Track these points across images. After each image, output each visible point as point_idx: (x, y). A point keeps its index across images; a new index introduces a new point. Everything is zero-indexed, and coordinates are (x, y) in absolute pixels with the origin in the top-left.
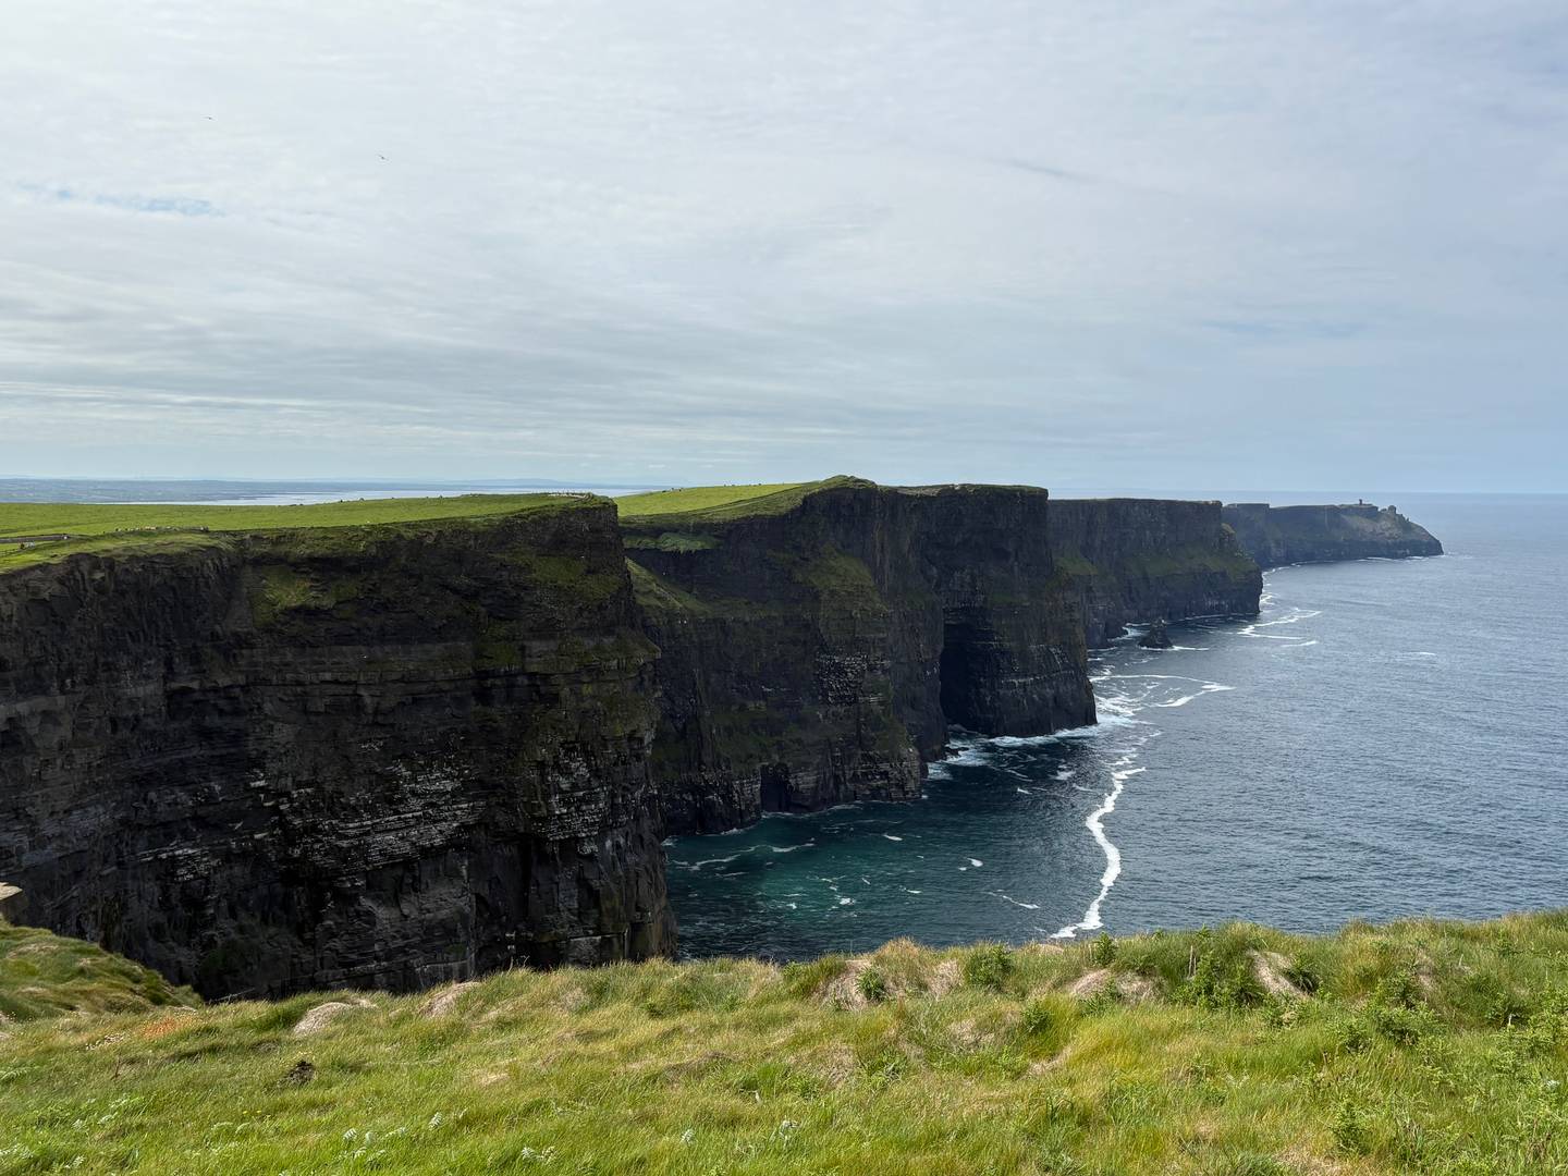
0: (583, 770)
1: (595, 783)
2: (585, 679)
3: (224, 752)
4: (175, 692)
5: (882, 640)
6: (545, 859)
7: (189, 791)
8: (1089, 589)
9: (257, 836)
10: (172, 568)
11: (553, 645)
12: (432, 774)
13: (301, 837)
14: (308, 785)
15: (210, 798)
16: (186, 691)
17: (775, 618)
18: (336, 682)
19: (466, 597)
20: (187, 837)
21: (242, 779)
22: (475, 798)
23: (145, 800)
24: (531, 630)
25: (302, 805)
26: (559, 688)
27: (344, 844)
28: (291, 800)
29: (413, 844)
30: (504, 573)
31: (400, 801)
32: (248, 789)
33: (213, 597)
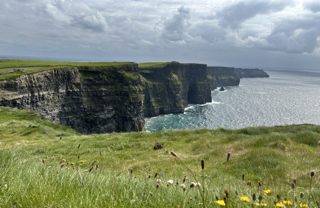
0: (132, 107)
1: (134, 109)
3: (76, 102)
4: (68, 92)
6: (126, 120)
7: (71, 107)
9: (82, 115)
10: (67, 72)
11: (128, 87)
12: (109, 106)
13: (89, 115)
14: (90, 107)
15: (74, 109)
16: (70, 92)
18: (94, 91)
19: (114, 79)
20: (71, 115)
22: (116, 110)
23: (64, 109)
24: (124, 84)
25: (89, 110)
26: (129, 94)
27: (95, 117)
28: (87, 110)
29: (106, 117)
30: (120, 75)
31: (104, 110)
32: (80, 107)
33: (74, 77)
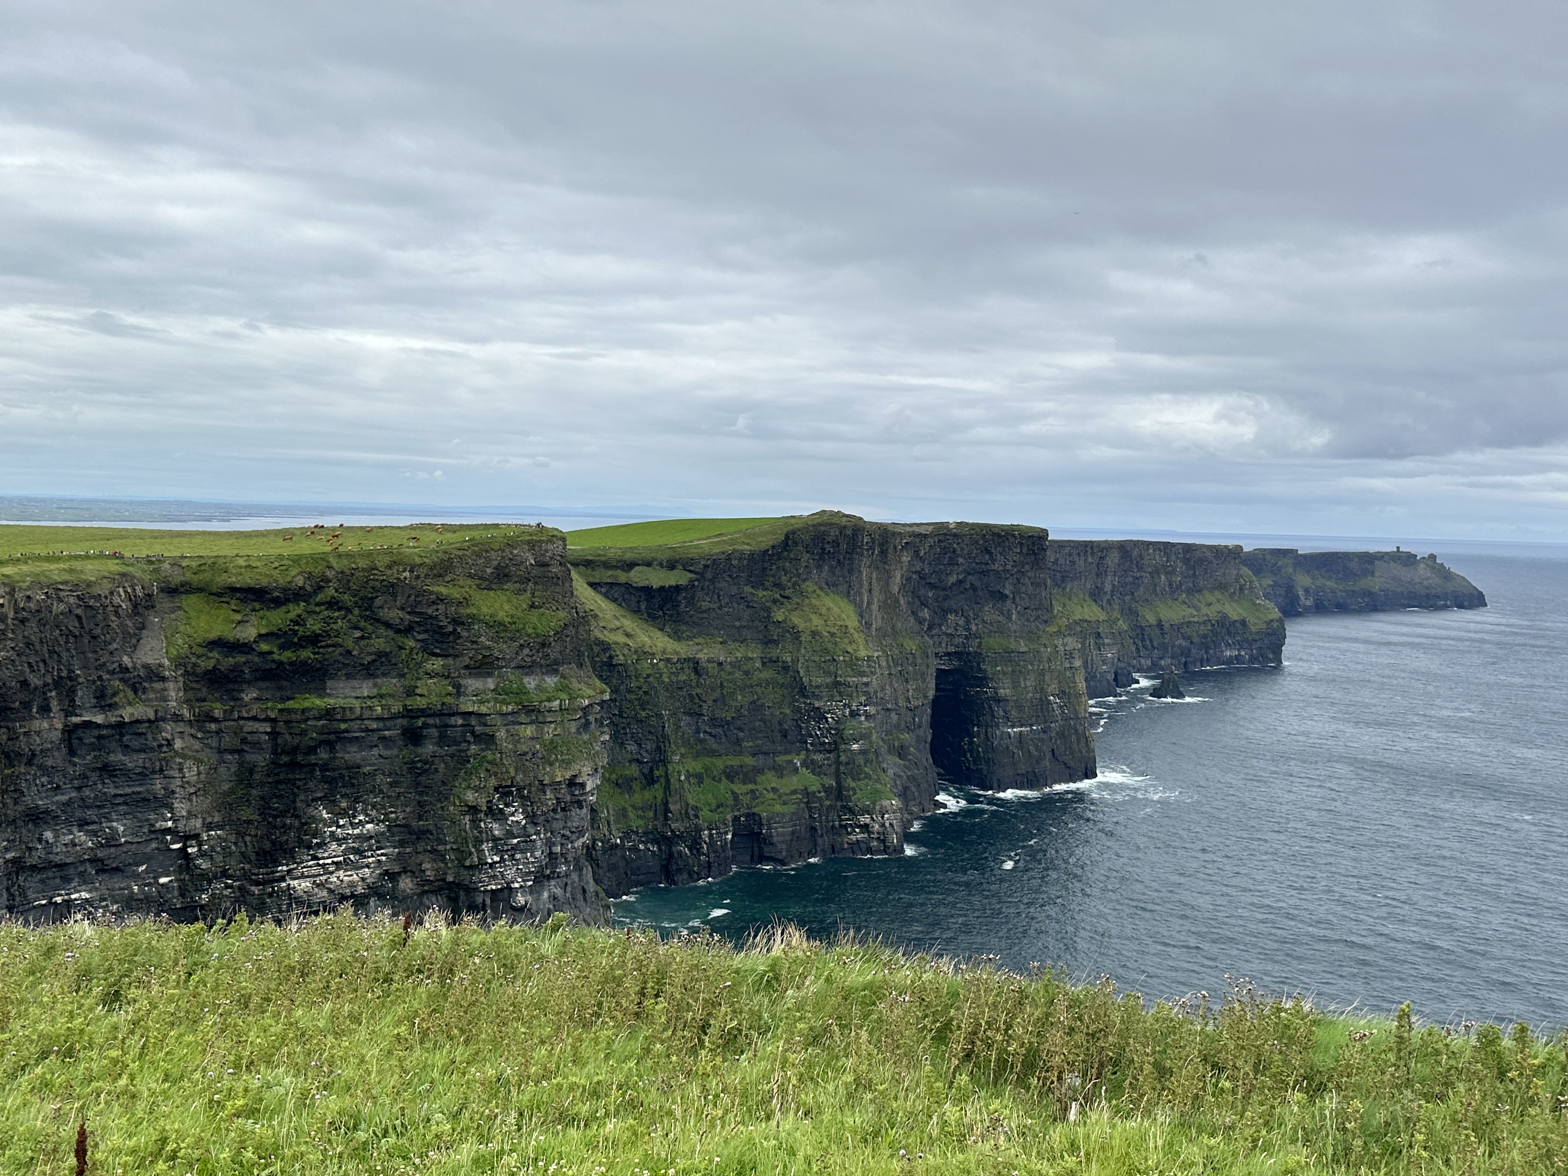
0: (519, 817)
1: (531, 830)
2: (523, 718)
3: (128, 790)
4: (77, 726)
5: (866, 684)
7: (87, 831)
8: (1098, 635)
9: (163, 880)
10: (78, 596)
11: (491, 683)
12: (354, 817)
13: (210, 882)
14: (220, 827)
15: (111, 841)
16: (88, 725)
17: (751, 659)
18: (255, 718)
19: (398, 631)
20: (85, 881)
21: (148, 820)
22: (403, 843)
23: (40, 840)
24: (467, 667)
25: (212, 848)
26: (494, 728)
28: (200, 843)
29: (331, 891)
30: (440, 607)
31: (319, 846)
32: (153, 829)
33: (122, 625)
